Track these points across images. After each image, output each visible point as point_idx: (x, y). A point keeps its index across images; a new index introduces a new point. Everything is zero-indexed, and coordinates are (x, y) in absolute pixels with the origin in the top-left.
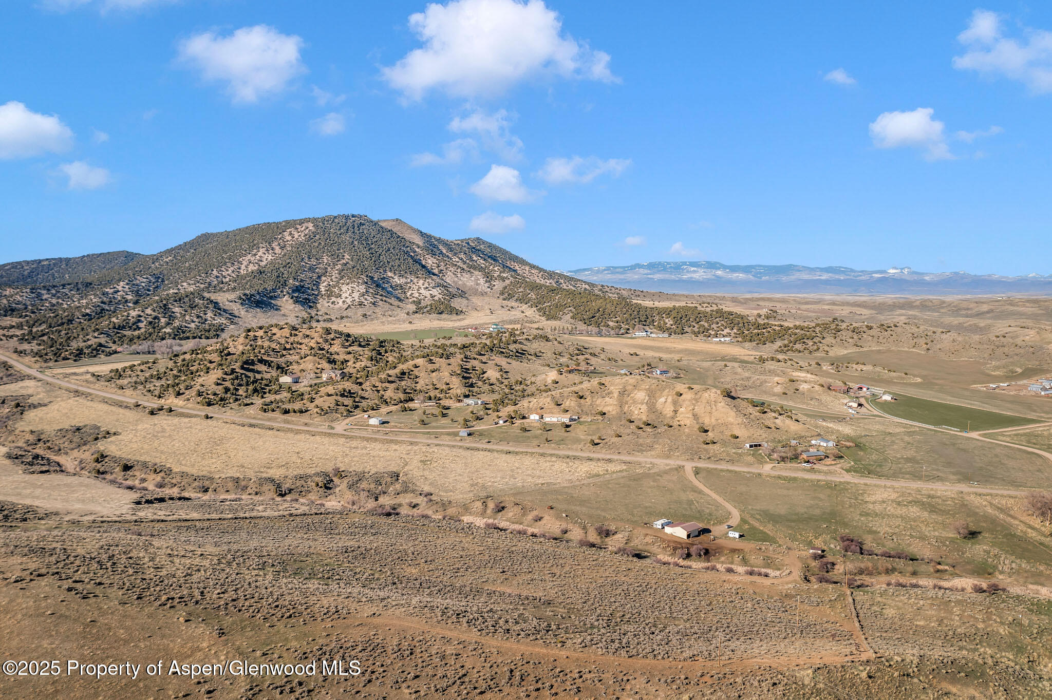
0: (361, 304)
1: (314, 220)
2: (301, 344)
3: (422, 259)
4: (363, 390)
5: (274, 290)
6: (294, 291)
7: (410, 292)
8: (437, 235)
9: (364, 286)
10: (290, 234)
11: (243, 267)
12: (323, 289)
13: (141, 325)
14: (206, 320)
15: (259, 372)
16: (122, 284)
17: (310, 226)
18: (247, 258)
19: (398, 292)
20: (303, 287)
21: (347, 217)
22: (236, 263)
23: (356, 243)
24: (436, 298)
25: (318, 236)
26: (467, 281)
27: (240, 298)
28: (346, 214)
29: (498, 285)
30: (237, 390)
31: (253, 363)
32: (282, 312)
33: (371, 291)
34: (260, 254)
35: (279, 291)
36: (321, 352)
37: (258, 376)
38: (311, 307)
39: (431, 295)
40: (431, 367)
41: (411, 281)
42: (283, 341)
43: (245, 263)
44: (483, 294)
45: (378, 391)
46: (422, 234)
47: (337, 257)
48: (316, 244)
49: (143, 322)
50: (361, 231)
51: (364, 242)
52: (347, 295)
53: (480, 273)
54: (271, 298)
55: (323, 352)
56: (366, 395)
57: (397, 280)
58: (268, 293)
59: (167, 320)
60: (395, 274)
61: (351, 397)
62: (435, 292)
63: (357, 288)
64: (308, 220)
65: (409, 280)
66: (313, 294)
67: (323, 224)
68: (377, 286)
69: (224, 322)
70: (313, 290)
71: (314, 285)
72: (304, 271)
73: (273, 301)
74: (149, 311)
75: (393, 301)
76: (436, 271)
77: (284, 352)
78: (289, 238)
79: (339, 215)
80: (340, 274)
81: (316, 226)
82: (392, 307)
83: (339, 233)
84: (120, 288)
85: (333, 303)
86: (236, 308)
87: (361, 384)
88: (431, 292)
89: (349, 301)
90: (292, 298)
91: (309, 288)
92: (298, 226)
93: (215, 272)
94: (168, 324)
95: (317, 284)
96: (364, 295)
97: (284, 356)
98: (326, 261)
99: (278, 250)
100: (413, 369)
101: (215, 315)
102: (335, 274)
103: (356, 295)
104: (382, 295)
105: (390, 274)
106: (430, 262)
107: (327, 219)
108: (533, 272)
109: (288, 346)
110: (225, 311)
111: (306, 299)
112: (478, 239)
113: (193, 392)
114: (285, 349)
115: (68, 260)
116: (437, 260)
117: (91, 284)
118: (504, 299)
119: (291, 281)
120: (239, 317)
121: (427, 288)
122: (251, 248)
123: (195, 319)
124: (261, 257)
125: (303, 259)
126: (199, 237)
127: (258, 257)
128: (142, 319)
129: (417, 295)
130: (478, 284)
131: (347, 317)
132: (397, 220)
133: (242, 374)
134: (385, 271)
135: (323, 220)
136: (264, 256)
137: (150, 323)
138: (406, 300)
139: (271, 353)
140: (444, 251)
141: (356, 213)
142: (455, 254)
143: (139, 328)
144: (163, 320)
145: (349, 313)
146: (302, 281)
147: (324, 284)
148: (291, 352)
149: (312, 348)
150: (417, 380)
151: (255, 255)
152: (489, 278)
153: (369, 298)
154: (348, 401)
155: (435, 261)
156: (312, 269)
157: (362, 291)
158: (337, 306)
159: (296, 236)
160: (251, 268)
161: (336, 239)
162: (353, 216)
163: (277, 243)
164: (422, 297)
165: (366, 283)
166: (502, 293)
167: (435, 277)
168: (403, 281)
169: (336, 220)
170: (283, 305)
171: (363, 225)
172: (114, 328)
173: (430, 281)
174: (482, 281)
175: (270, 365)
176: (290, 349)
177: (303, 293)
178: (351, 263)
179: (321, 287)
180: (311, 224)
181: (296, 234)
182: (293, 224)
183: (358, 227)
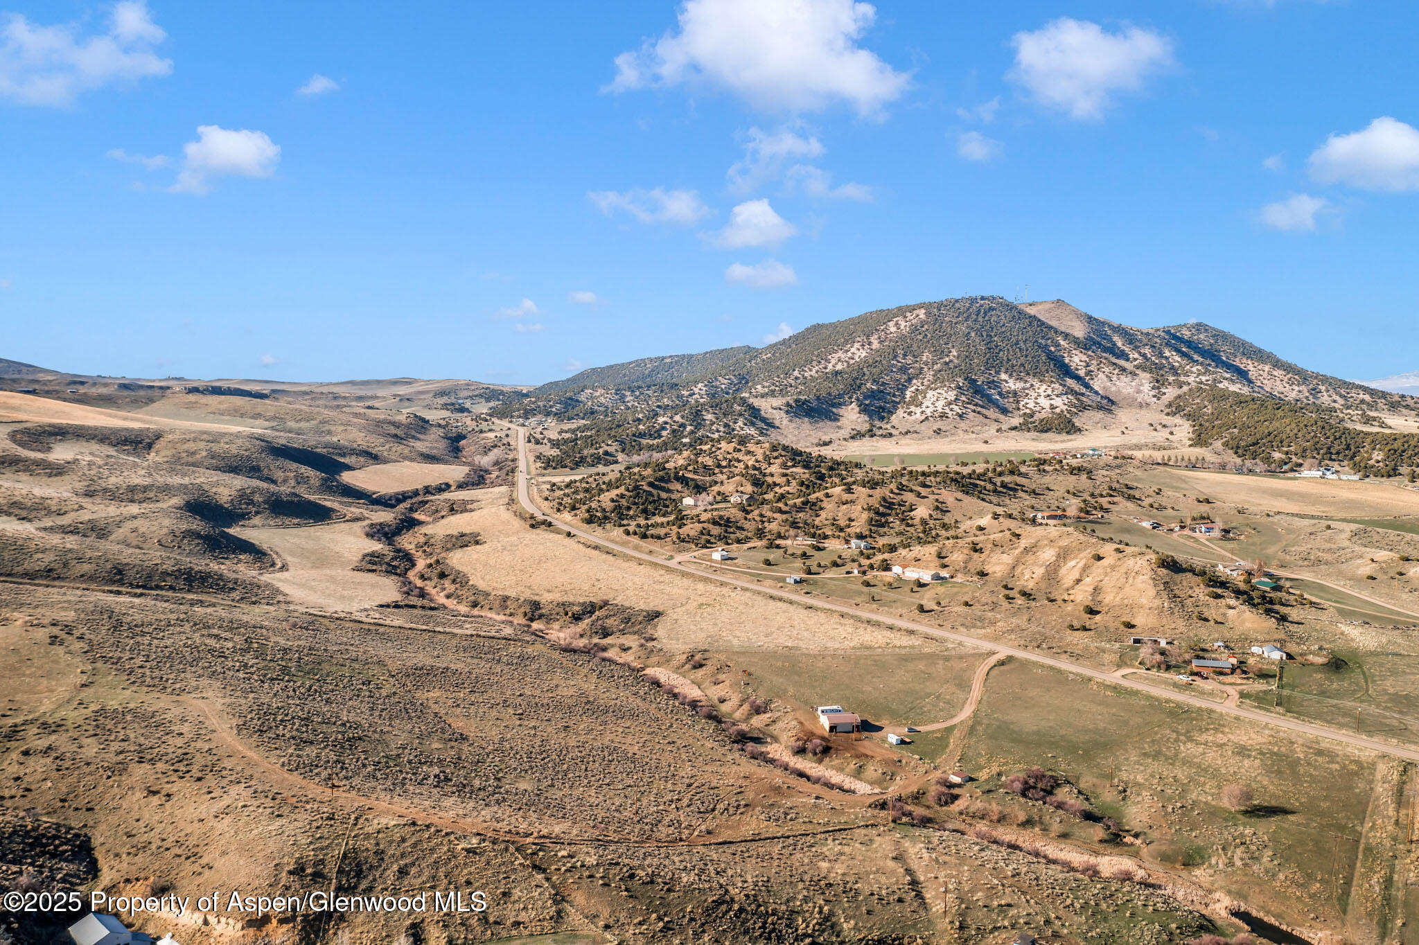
0: (943, 416)
1: (927, 306)
2: (739, 461)
3: (1066, 355)
4: (746, 519)
5: (840, 396)
6: (865, 398)
7: (1026, 400)
8: (1116, 322)
9: (955, 392)
10: (897, 324)
11: (830, 367)
12: (908, 394)
13: (664, 433)
14: (733, 430)
15: (669, 491)
16: (700, 385)
17: (922, 313)
18: (836, 356)
19: (1008, 403)
20: (882, 392)
21: (973, 301)
22: (823, 362)
23: (973, 334)
24: (1058, 410)
25: (926, 327)
26: (1123, 386)
27: (788, 404)
28: (974, 296)
29: (1170, 393)
30: (629, 508)
31: (669, 481)
32: (839, 424)
33: (963, 398)
34: (853, 350)
35: (846, 397)
36: (753, 472)
37: (664, 495)
38: (882, 418)
39: (1053, 407)
40: (846, 497)
41: (1032, 385)
42: (720, 457)
43: (833, 361)
44: (1143, 406)
45: (763, 522)
46: (1090, 319)
47: (940, 353)
49: (666, 429)
50: (987, 318)
51: (984, 334)
52: (929, 403)
53: (1148, 375)
54: (833, 405)
55: (757, 472)
56: (747, 525)
57: (1013, 385)
58: (830, 400)
59: (692, 428)
60: (1011, 376)
61: (725, 526)
62: (1058, 402)
63: (945, 395)
64: (921, 306)
65: (1028, 385)
66: (893, 401)
67: (936, 311)
68: (976, 392)
69: (752, 433)
70: (894, 395)
71: (898, 389)
72: (892, 371)
73: (834, 410)
74: (677, 418)
75: (992, 413)
76: (1082, 373)
77: (717, 470)
78: (893, 329)
79: (964, 298)
80: (934, 376)
81: (928, 314)
82: (987, 421)
83: (954, 321)
84: (696, 390)
85: (910, 414)
86: (780, 418)
87: (748, 512)
88: (1052, 402)
89: (928, 412)
90: (859, 406)
91: (889, 394)
92: (908, 314)
93: (796, 373)
94: (692, 432)
95: (903, 390)
96: (950, 404)
97: (714, 474)
98: (924, 358)
99: (876, 345)
100: (824, 499)
101: (745, 424)
102: (929, 375)
103: (940, 404)
104: (976, 405)
105: (1004, 376)
106: (1077, 360)
107: (945, 303)
108: (1275, 373)
109: (724, 463)
110: (764, 420)
111: (881, 407)
113: (585, 508)
114: (719, 466)
115: (690, 357)
116: (1089, 356)
117: (676, 385)
118: (1168, 414)
119: (868, 385)
120: (778, 428)
121: (1049, 396)
122: (846, 342)
123: (722, 429)
124: (853, 353)
125: (895, 357)
126: (807, 329)
127: (849, 354)
128: (668, 426)
129: (1031, 405)
130: (1139, 392)
131: (916, 432)
132: (1058, 301)
133: (645, 491)
134: (998, 373)
135: (940, 305)
136: (858, 353)
137: (674, 431)
138: (1015, 412)
139: (701, 470)
140: (1119, 344)
141: (986, 294)
142: (1136, 348)
143: (660, 436)
144: (689, 428)
145: (923, 427)
146: (883, 384)
147: (913, 389)
148: (725, 470)
149: (747, 467)
150: (821, 512)
151: (847, 351)
152: (1159, 383)
153: (956, 408)
154: (716, 530)
155: (1084, 358)
156: (903, 370)
157: (949, 398)
158: (913, 417)
159: (902, 327)
160: (839, 367)
161: (949, 330)
162: (983, 298)
163: (876, 337)
164: (1038, 409)
165: (960, 388)
166: (1170, 405)
167: (1070, 382)
168: (1020, 385)
169: (957, 305)
170: (846, 414)
171: (994, 309)
172: (634, 435)
173: (1057, 386)
174: (1146, 387)
175: (687, 484)
176: (725, 467)
177: (879, 399)
178: (956, 361)
179: (907, 392)
180: (923, 311)
181: (903, 324)
182: (902, 311)
183: (985, 313)
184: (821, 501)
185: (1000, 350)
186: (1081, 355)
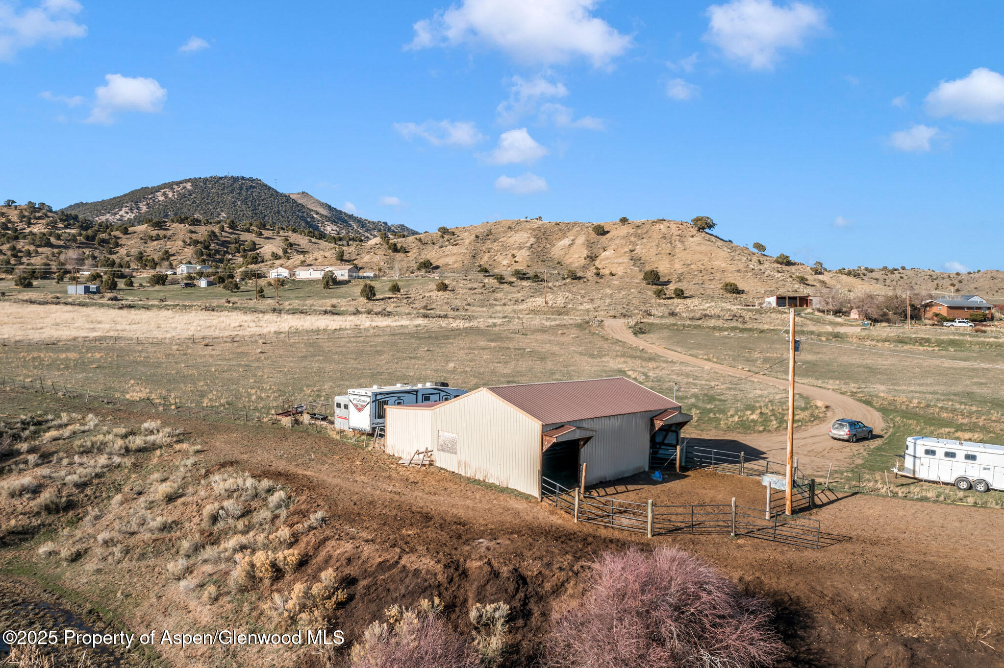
1: (195, 181)
3: (320, 225)
8: (349, 213)
10: (164, 194)
17: (189, 186)
21: (235, 179)
23: (239, 203)
25: (194, 195)
28: (236, 176)
34: (121, 213)
40: (156, 234)
46: (330, 208)
47: (210, 215)
48: (190, 203)
50: (249, 193)
51: (249, 203)
64: (188, 181)
67: (203, 184)
78: (161, 198)
79: (226, 177)
81: (195, 186)
83: (220, 192)
92: (175, 187)
99: (144, 209)
107: (210, 179)
112: (401, 225)
116: (338, 227)
124: (122, 216)
127: (118, 217)
132: (303, 193)
135: (206, 180)
141: (247, 176)
151: (115, 214)
155: (335, 228)
161: (216, 198)
162: (243, 178)
163: (144, 203)
169: (221, 181)
171: (254, 187)
180: (190, 184)
181: (170, 195)
182: (170, 186)
183: (247, 189)
184: (119, 238)
185: (265, 216)
186: (332, 226)
